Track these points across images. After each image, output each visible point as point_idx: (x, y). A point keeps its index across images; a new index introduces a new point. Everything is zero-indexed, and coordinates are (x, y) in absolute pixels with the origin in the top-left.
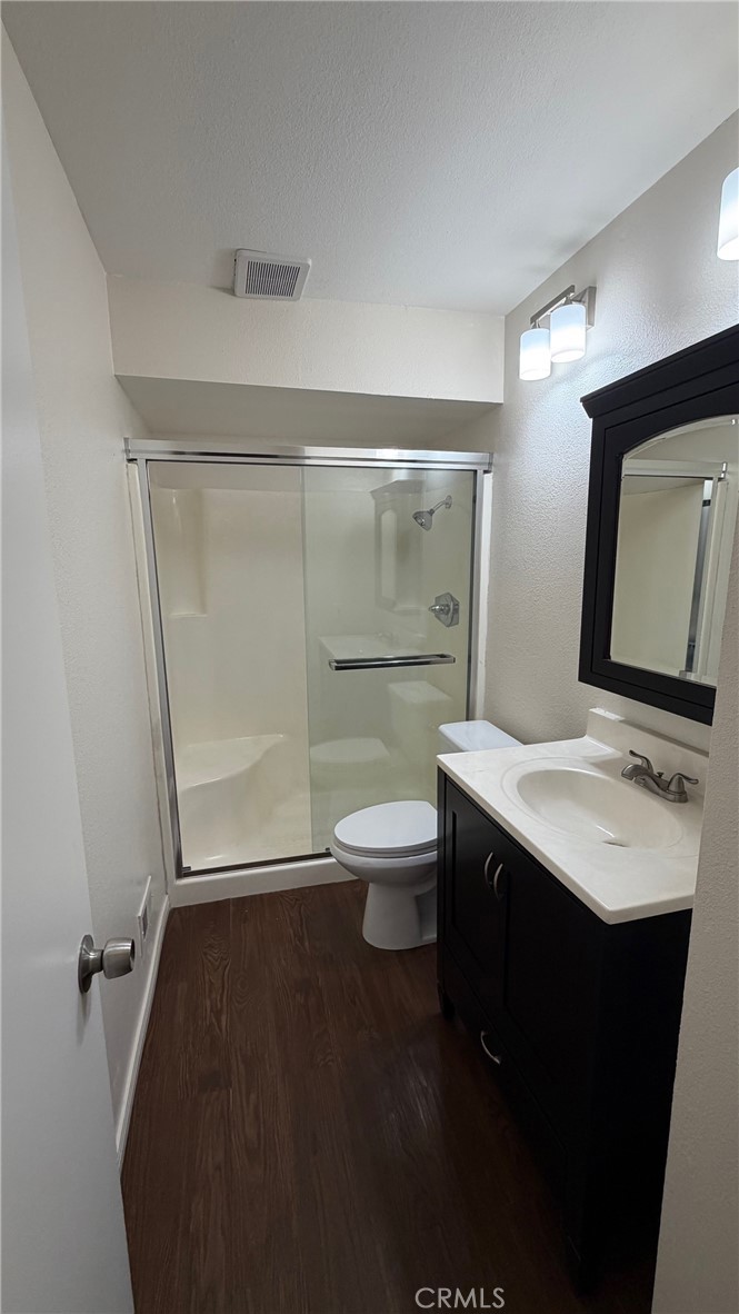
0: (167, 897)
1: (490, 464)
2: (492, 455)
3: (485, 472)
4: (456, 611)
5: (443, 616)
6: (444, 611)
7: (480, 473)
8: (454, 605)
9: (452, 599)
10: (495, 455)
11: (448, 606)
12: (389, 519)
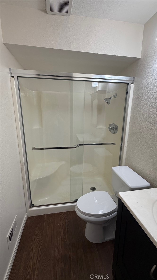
0: (26, 214)
1: (133, 81)
2: (134, 77)
3: (131, 84)
4: (117, 129)
5: (112, 131)
6: (113, 129)
7: (130, 84)
8: (116, 127)
9: (115, 125)
10: (135, 78)
11: (114, 127)
12: (96, 102)
